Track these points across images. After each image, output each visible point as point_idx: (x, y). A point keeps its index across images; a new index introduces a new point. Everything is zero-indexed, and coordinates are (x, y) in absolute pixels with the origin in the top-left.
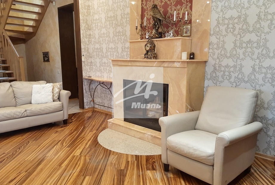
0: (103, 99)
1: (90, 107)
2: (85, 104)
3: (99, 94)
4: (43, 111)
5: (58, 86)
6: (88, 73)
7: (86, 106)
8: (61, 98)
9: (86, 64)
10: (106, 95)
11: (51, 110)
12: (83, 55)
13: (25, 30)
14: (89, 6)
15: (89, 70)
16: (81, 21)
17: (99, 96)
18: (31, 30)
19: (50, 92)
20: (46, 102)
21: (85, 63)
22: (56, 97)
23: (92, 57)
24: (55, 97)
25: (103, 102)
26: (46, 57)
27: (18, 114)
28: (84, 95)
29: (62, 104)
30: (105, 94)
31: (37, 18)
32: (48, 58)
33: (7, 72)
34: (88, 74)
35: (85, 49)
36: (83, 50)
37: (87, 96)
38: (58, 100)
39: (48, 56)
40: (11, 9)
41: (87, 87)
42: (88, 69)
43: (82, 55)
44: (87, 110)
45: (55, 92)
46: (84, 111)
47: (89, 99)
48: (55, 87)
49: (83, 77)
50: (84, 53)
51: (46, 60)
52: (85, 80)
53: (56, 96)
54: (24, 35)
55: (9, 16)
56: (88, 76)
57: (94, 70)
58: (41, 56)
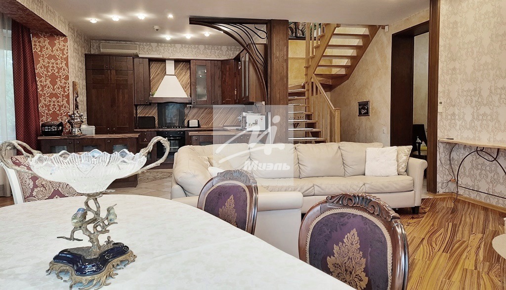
0: (476, 179)
1: (447, 191)
2: (439, 185)
3: (467, 170)
4: (387, 187)
5: (406, 150)
6: (446, 131)
7: (440, 189)
8: (411, 170)
9: (444, 116)
10: (483, 172)
11: (398, 187)
12: (441, 103)
13: (333, 73)
14: (456, 23)
15: (448, 127)
16: (441, 49)
17: (467, 174)
18: (343, 72)
19: (395, 160)
20: (387, 175)
21: (442, 115)
22: (403, 168)
23: (454, 106)
24: (400, 168)
25: (476, 184)
26: (364, 108)
27: (355, 187)
28: (438, 170)
29: (413, 180)
30: (482, 169)
31: (355, 54)
32: (367, 110)
33: (314, 130)
34: (446, 133)
35: (444, 92)
36: (440, 95)
37: (442, 171)
38: (405, 174)
39: (368, 107)
40: (328, 46)
41: (443, 156)
42: (447, 125)
43: (439, 101)
44: (440, 197)
45: (401, 161)
46: (436, 197)
47: (445, 176)
48: (400, 152)
49: (438, 139)
50: (441, 98)
51: (363, 114)
52: (440, 144)
53: (403, 166)
54: (330, 80)
55: (323, 56)
56: (446, 137)
57: (458, 128)
58: (356, 108)
